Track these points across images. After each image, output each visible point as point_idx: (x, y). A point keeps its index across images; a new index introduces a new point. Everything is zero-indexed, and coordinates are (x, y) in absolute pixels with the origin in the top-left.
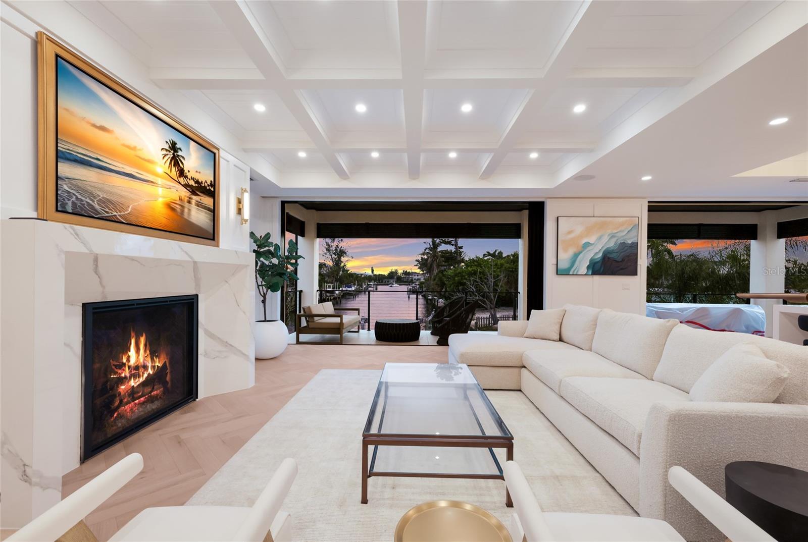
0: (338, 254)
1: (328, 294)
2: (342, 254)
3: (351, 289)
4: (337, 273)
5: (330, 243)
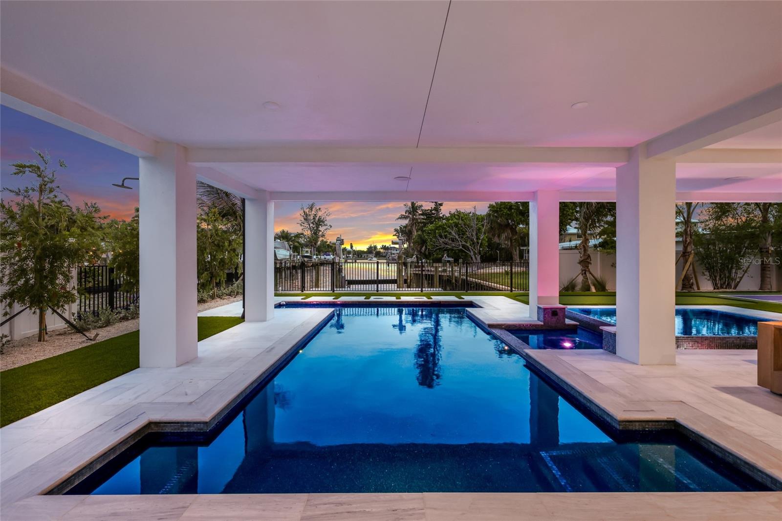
0: (317, 224)
2: (321, 223)
3: (329, 257)
4: (315, 242)
5: (308, 212)
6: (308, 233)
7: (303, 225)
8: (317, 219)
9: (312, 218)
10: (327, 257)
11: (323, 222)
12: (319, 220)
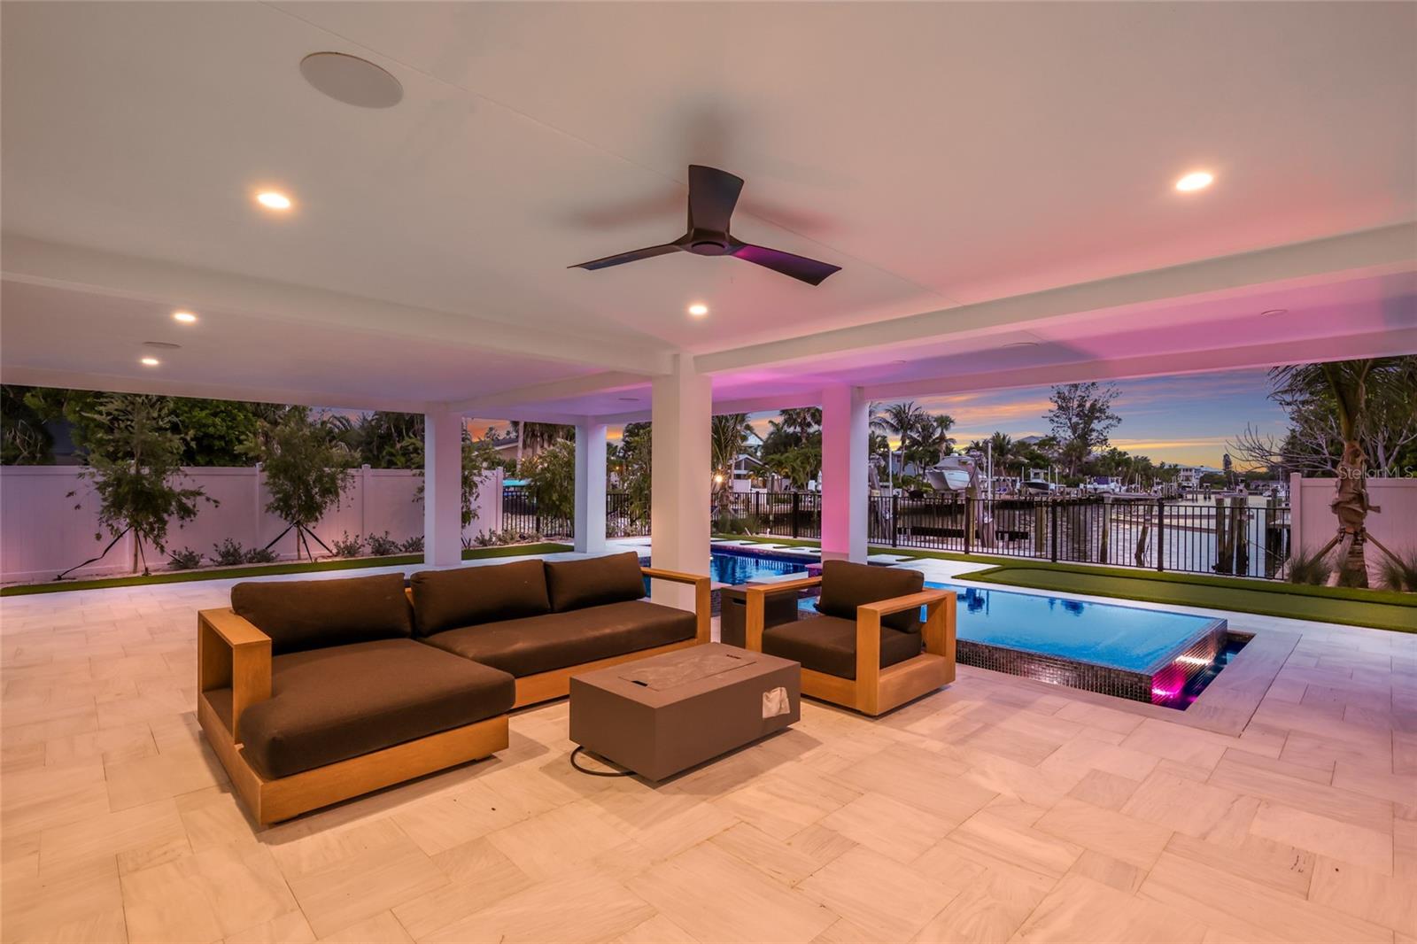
0: (1086, 415)
1: (1032, 490)
2: (1098, 414)
3: (1105, 486)
4: (1077, 454)
5: (1067, 394)
6: (1066, 434)
7: (1056, 419)
8: (1088, 405)
9: (1076, 403)
10: (1101, 486)
11: (1102, 411)
12: (1093, 406)
